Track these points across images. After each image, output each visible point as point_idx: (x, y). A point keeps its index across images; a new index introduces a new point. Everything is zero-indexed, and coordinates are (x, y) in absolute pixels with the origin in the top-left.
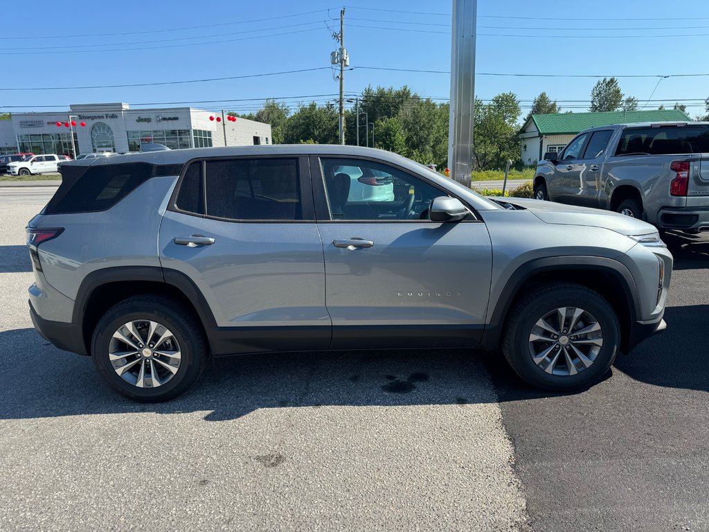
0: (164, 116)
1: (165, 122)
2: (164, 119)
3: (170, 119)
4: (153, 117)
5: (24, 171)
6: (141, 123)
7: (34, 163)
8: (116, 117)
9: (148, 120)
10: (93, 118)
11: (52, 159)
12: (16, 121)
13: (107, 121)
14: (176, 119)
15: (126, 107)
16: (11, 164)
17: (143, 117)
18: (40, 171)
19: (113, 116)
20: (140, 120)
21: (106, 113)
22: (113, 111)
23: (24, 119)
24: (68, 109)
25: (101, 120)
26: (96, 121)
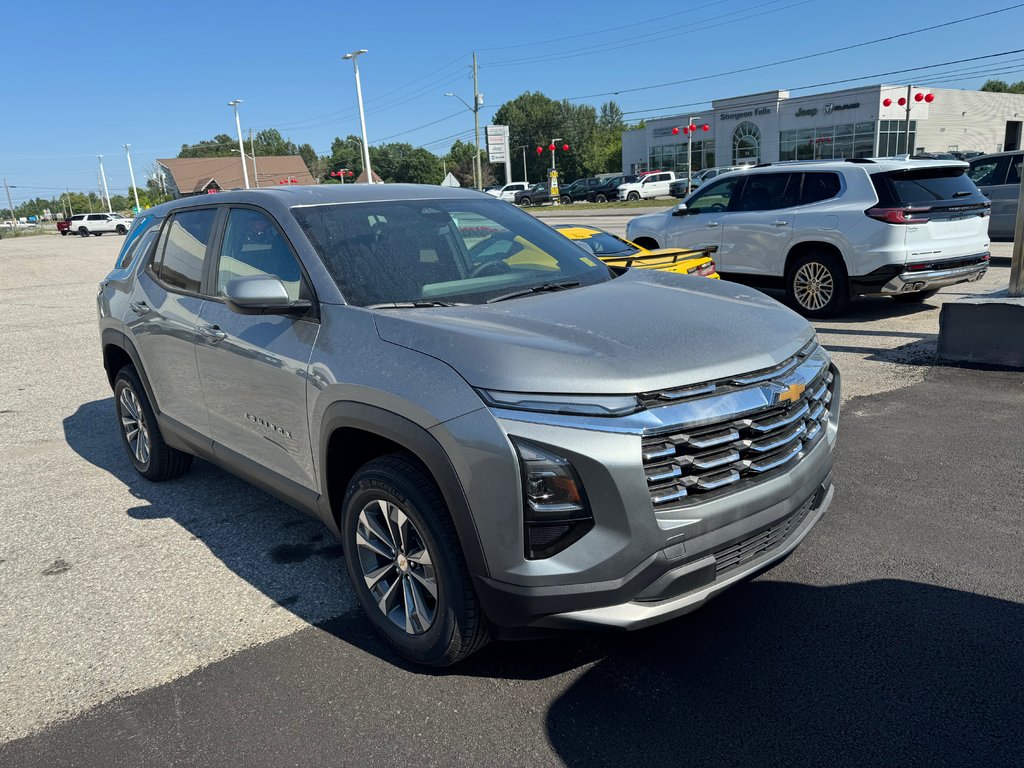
0: (837, 104)
1: (838, 113)
2: (837, 108)
3: (846, 107)
4: (820, 106)
5: (634, 195)
6: (802, 117)
7: (646, 184)
8: (768, 111)
9: (813, 112)
10: (738, 116)
11: (668, 177)
12: (649, 130)
13: (755, 120)
14: (856, 106)
15: (784, 95)
16: (621, 187)
17: (806, 108)
18: (653, 194)
19: (765, 111)
20: (801, 113)
21: (756, 107)
22: (764, 103)
23: (659, 126)
24: (710, 107)
25: (748, 119)
26: (742, 120)
